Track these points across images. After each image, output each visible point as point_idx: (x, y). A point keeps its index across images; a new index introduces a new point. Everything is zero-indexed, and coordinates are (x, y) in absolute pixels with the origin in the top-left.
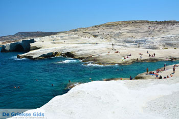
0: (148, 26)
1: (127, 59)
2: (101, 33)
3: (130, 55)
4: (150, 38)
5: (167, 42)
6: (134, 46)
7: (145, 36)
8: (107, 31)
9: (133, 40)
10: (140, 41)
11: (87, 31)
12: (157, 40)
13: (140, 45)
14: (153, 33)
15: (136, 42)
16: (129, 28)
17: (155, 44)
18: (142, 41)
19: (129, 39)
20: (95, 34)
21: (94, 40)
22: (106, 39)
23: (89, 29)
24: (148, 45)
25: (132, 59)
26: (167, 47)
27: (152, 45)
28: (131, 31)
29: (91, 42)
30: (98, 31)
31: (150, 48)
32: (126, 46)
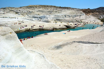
0: (53, 8)
2: (21, 11)
5: (57, 18)
6: (37, 20)
7: (47, 14)
8: (26, 10)
9: (38, 16)
15: (40, 18)
17: (49, 19)
18: (43, 17)
19: (36, 16)
20: (17, 12)
21: (13, 15)
22: (23, 15)
23: (14, 8)
24: (45, 19)
26: (56, 21)
28: (39, 11)
29: (11, 17)
31: (45, 22)
32: (32, 20)
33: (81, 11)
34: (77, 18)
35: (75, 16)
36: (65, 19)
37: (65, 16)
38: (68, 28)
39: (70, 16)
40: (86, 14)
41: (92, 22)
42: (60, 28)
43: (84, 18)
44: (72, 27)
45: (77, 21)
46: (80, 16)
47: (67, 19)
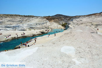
0: (20, 18)
1: (8, 38)
3: (10, 35)
4: (21, 25)
5: (30, 27)
6: (12, 29)
7: (19, 23)
9: (11, 26)
10: (15, 26)
12: (25, 25)
15: (13, 27)
16: (8, 19)
17: (24, 28)
18: (17, 26)
19: (9, 26)
24: (20, 28)
25: (11, 38)
26: (30, 29)
27: (23, 28)
28: (9, 21)
31: (22, 30)
32: (7, 30)
33: (45, 19)
34: (44, 25)
35: (43, 23)
36: (37, 26)
37: (36, 24)
39: (39, 24)
40: (49, 21)
41: (56, 28)
42: (38, 35)
43: (50, 25)
44: (46, 33)
45: (46, 28)
46: (46, 23)
47: (38, 26)
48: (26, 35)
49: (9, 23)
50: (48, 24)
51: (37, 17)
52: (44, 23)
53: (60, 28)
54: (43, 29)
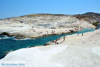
0: (50, 16)
1: (40, 35)
2: (25, 20)
3: (42, 32)
4: (51, 23)
5: (60, 25)
6: (43, 27)
7: (49, 22)
8: (28, 19)
9: (43, 24)
10: (46, 24)
11: (16, 19)
12: (55, 24)
13: (47, 27)
14: (53, 20)
15: (45, 25)
16: (41, 17)
17: (54, 26)
18: (47, 24)
19: (41, 24)
20: (21, 21)
21: (20, 24)
22: (28, 24)
23: (17, 18)
24: (50, 27)
25: (43, 35)
26: (60, 28)
27: (53, 27)
28: (41, 19)
29: (19, 26)
30: (23, 19)
31: (52, 28)
32: (39, 28)
33: (75, 18)
34: (74, 23)
36: (66, 25)
37: (66, 23)
38: (72, 32)
39: (69, 23)
40: (79, 20)
41: (86, 26)
42: (67, 33)
43: (79, 23)
44: (75, 31)
45: (75, 26)
46: (76, 21)
47: (68, 25)
48: (56, 33)
49: (41, 21)
50: (78, 22)
51: (67, 16)
52: (74, 21)
53: (91, 27)
54: (72, 27)
